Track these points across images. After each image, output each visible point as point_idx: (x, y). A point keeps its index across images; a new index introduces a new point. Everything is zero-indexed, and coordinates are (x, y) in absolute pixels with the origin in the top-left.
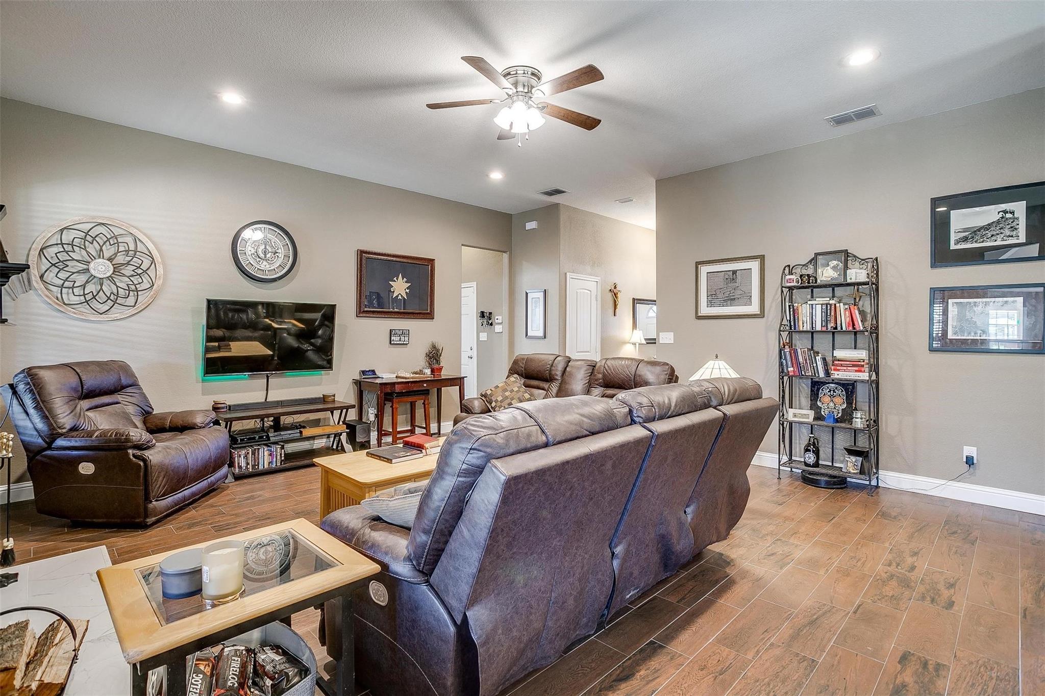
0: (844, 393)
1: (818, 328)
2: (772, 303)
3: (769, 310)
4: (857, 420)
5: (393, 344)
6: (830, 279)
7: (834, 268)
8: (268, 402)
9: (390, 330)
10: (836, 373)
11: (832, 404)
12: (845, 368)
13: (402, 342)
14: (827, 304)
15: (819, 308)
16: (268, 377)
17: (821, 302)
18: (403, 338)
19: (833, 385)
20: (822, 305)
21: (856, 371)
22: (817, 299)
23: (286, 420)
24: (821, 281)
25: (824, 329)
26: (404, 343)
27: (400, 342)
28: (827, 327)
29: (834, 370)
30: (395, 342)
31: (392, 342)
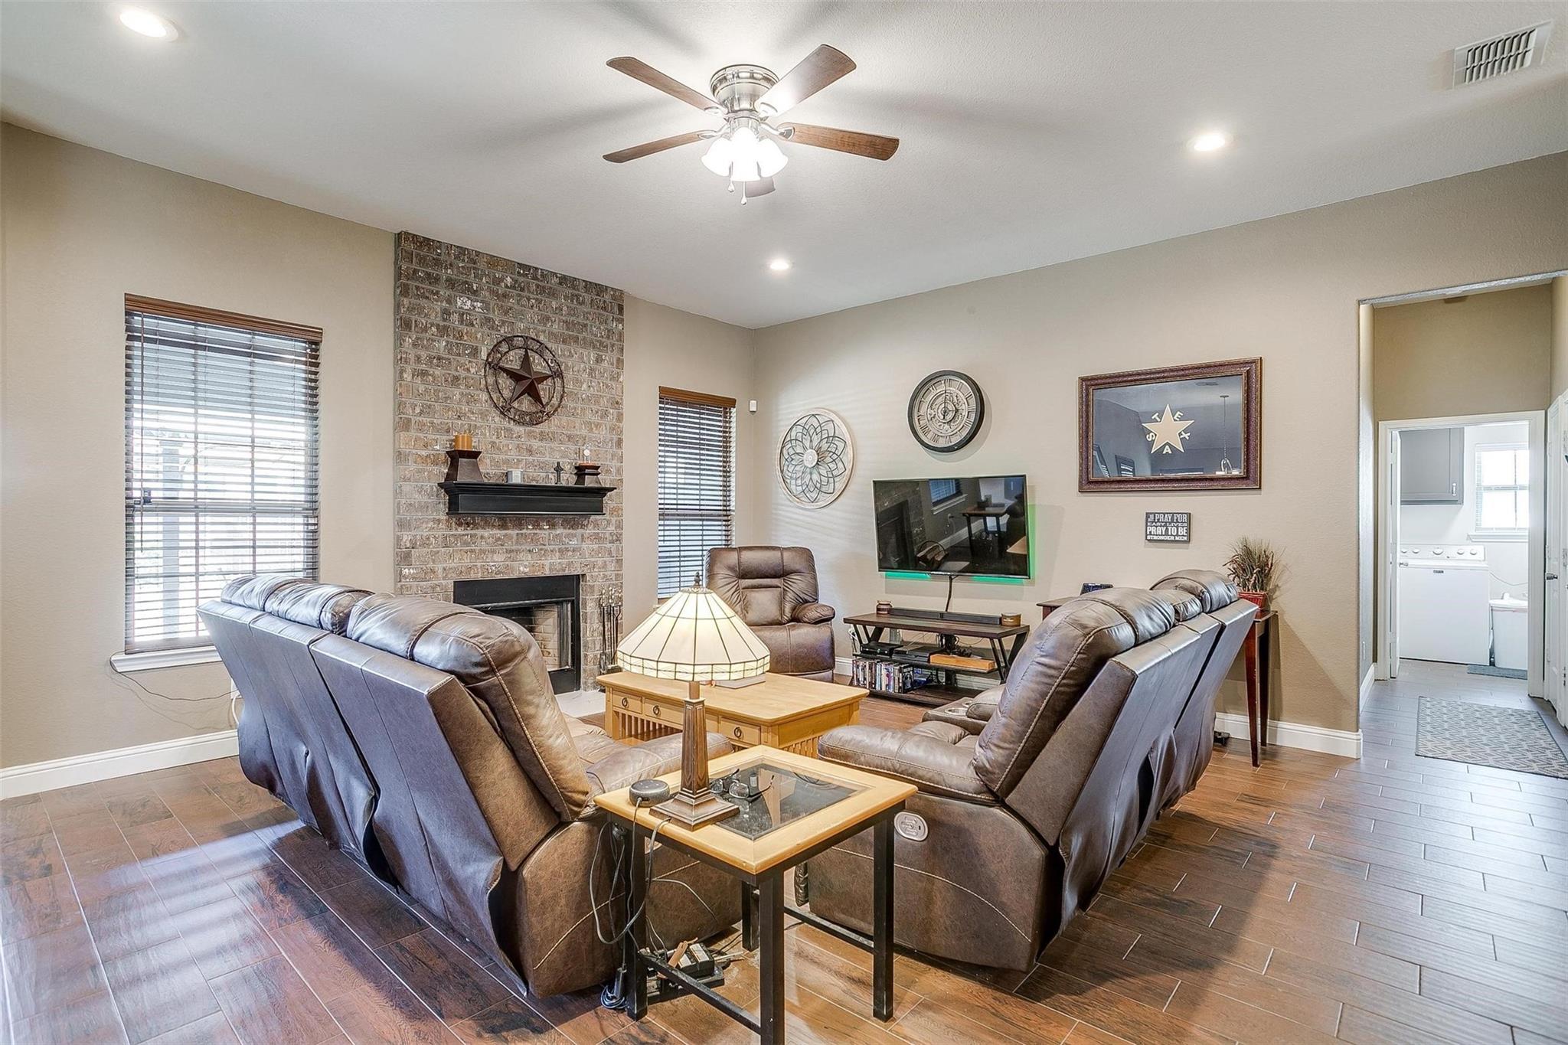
5: (1149, 540)
8: (950, 613)
9: (1147, 514)
13: (1173, 538)
16: (951, 579)
18: (1174, 530)
23: (963, 641)
26: (1177, 538)
27: (1168, 538)
30: (1156, 538)
31: (1149, 538)
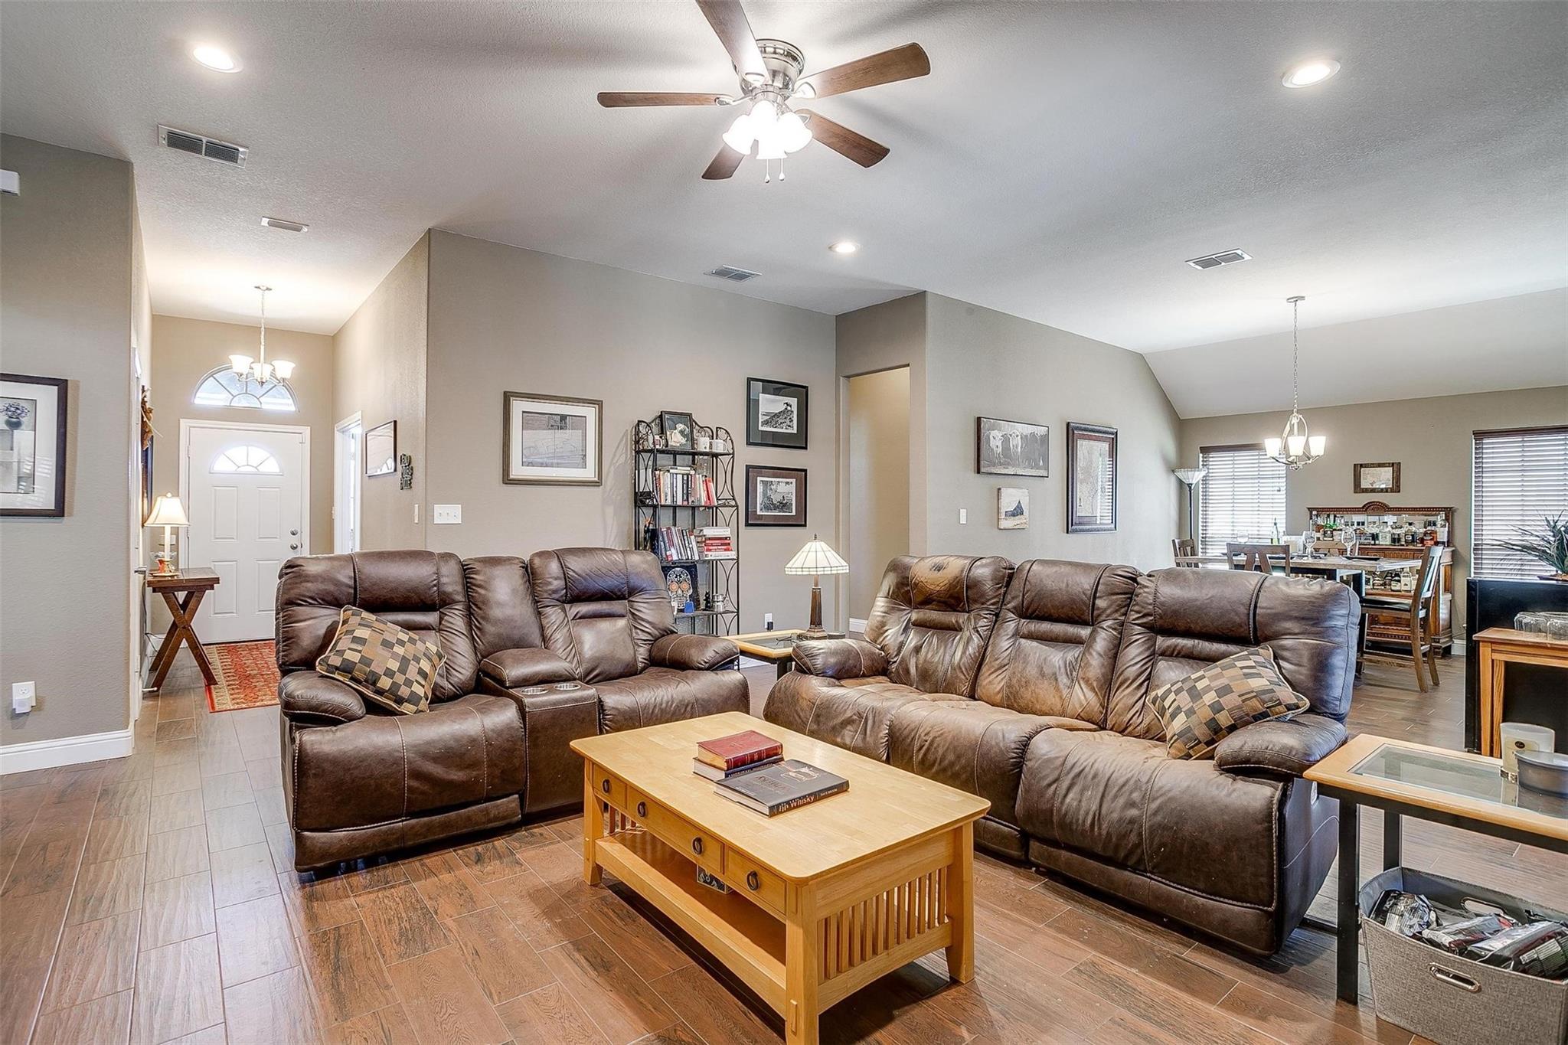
0: (689, 577)
1: (680, 502)
2: (610, 467)
3: (607, 478)
4: (719, 604)
6: (678, 445)
7: (682, 432)
10: (709, 553)
11: (680, 592)
12: (716, 547)
14: (688, 475)
15: (680, 477)
17: (683, 472)
19: (678, 569)
20: (683, 475)
21: (725, 550)
22: (679, 468)
24: (672, 446)
25: (685, 503)
28: (688, 501)
29: (707, 550)
